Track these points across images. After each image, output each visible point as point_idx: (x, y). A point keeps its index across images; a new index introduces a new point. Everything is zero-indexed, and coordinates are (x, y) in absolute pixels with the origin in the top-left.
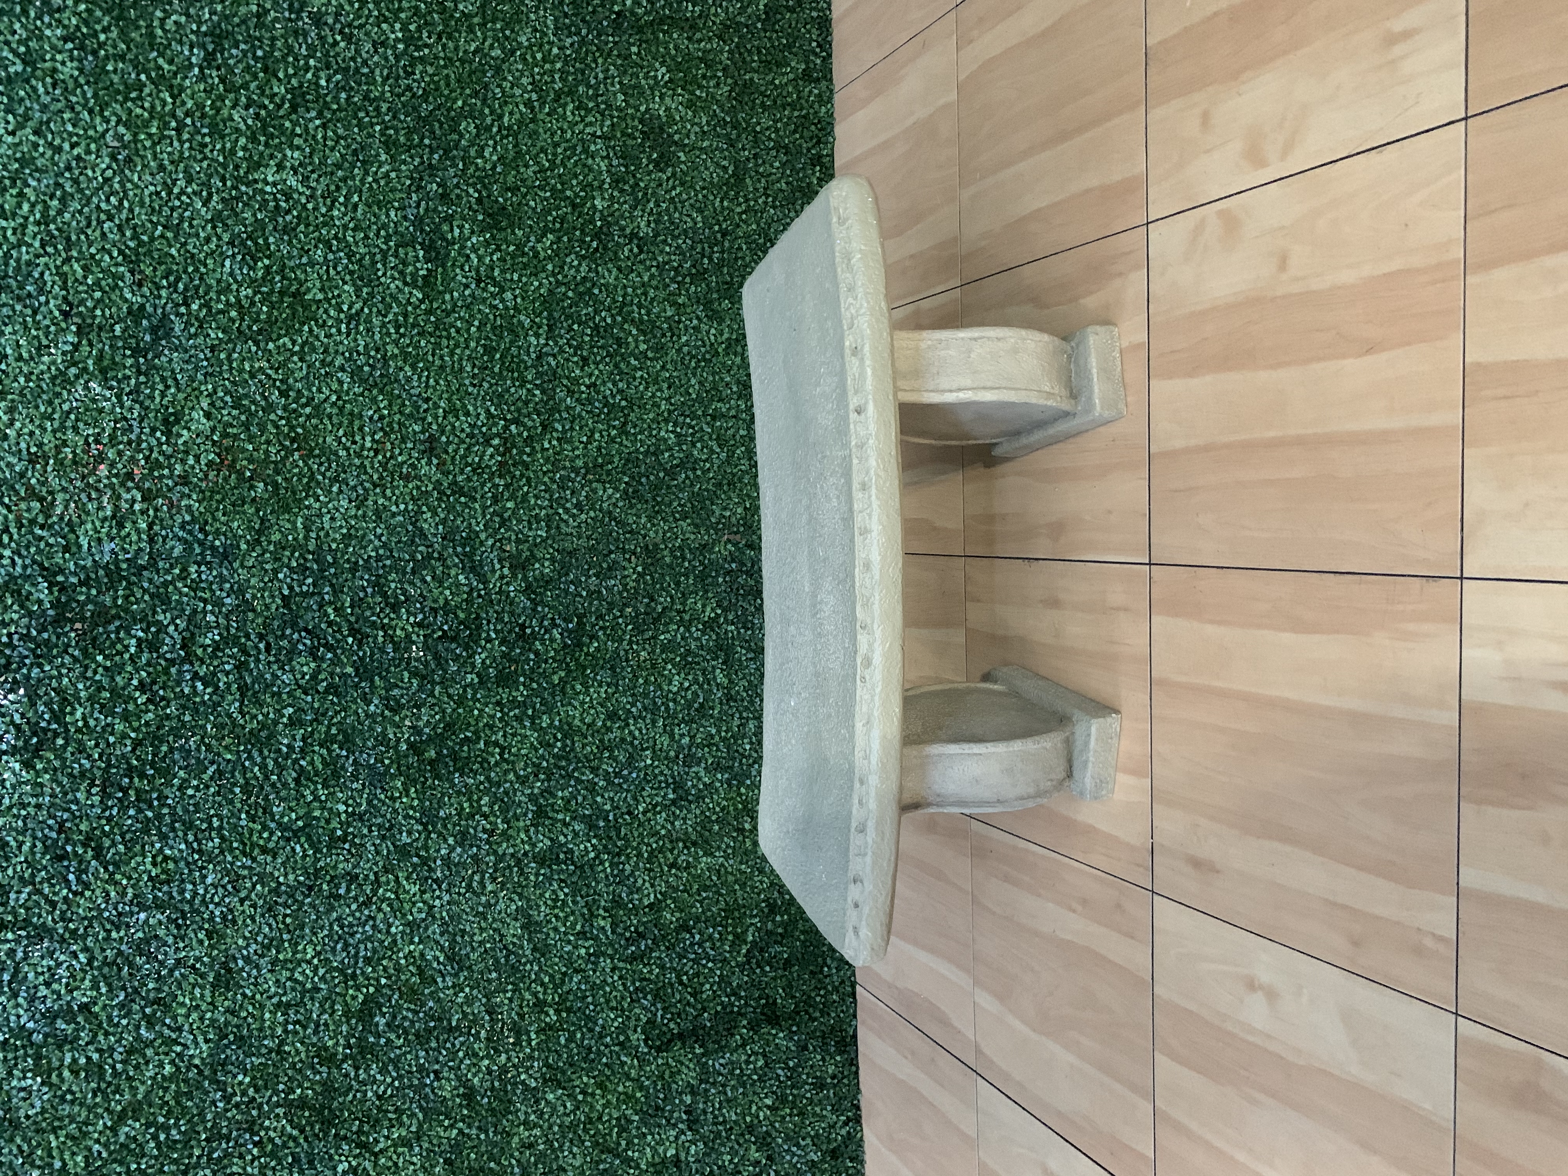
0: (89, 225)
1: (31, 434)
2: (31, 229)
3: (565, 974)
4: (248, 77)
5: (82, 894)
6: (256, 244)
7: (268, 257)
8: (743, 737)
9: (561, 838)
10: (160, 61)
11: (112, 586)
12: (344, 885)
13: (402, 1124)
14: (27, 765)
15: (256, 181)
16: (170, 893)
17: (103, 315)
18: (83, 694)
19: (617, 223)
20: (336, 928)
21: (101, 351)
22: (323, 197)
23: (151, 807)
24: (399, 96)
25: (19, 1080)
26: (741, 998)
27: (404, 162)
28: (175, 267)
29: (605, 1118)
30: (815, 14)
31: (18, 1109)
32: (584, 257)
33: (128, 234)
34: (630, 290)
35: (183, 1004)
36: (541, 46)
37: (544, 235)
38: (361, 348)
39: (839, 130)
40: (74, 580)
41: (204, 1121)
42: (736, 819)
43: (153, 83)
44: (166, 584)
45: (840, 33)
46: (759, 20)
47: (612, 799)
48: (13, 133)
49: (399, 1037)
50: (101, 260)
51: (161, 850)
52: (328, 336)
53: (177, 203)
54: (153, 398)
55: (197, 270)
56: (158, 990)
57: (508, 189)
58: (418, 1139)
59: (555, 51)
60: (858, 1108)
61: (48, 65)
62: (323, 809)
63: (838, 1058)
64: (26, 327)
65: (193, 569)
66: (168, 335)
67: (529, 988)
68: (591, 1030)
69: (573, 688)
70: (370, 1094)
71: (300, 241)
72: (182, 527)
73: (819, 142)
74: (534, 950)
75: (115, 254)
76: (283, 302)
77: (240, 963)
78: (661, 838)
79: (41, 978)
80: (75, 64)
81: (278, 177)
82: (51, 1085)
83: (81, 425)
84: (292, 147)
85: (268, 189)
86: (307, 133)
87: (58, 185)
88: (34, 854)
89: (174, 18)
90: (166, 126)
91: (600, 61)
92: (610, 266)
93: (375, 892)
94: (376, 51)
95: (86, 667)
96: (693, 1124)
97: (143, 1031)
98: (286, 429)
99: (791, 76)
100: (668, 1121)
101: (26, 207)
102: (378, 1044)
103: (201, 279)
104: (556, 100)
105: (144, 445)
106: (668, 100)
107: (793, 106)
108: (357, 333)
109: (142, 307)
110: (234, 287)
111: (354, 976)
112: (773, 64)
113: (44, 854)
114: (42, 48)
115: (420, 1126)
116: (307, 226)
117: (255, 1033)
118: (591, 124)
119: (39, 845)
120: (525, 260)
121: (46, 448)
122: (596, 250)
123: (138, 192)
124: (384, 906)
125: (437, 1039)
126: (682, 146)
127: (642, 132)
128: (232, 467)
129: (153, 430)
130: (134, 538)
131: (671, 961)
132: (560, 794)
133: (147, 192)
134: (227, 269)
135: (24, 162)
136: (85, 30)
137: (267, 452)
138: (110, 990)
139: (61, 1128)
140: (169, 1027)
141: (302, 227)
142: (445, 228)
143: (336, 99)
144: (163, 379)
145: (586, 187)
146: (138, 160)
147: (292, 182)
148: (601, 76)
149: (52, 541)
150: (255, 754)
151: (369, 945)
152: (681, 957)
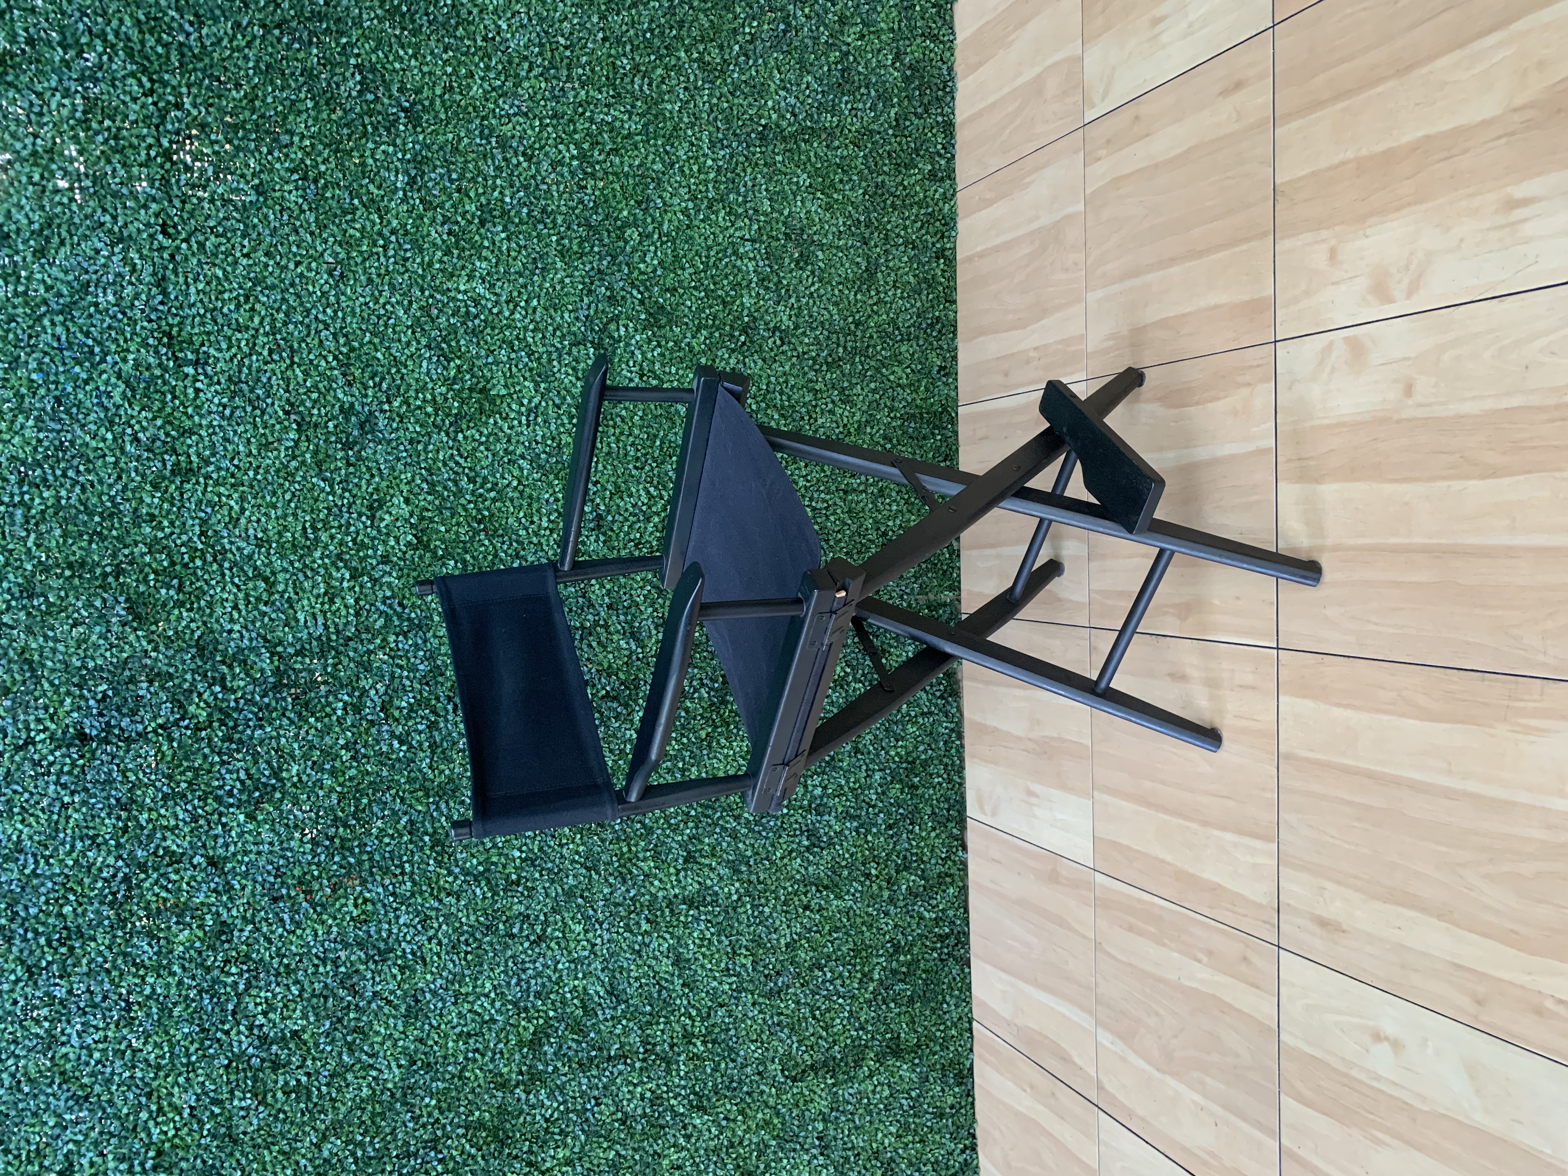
0: (308, 335)
1: (259, 521)
2: (262, 339)
3: (710, 1008)
4: (444, 198)
5: (294, 932)
6: (450, 346)
7: (459, 358)
8: (869, 788)
9: (709, 882)
10: (371, 187)
11: (322, 655)
12: (518, 925)
13: (566, 1145)
14: (251, 817)
15: (449, 290)
16: (368, 932)
17: (319, 415)
18: (297, 752)
19: (762, 318)
20: (510, 964)
21: (317, 445)
22: (507, 302)
23: (353, 854)
24: (574, 209)
25: (241, 1100)
26: (868, 1032)
27: (576, 268)
28: (380, 369)
29: (746, 1143)
30: (940, 119)
31: (237, 1126)
32: (733, 351)
33: (342, 341)
34: (773, 379)
35: (378, 1033)
36: (697, 158)
37: (698, 330)
38: (539, 438)
39: (963, 225)
40: (291, 650)
41: (395, 1140)
42: (864, 864)
43: (364, 206)
44: (369, 652)
45: (962, 136)
46: (890, 127)
47: (752, 845)
48: (247, 256)
49: (564, 1065)
50: (318, 366)
51: (361, 892)
52: (510, 428)
53: (382, 312)
54: (360, 487)
55: (398, 371)
56: (358, 1019)
57: (667, 290)
58: (580, 1159)
59: (710, 162)
60: (974, 1137)
61: (278, 194)
62: (500, 855)
63: (957, 1090)
64: (255, 426)
65: (392, 638)
66: (373, 432)
67: (678, 1021)
68: (733, 1061)
69: (718, 743)
70: (538, 1117)
71: (486, 343)
72: (384, 603)
73: (942, 237)
74: (683, 985)
75: (330, 359)
76: (471, 398)
77: (428, 996)
78: (797, 882)
79: (259, 1008)
80: (300, 192)
81: (468, 286)
82: (267, 1105)
83: (299, 511)
84: (479, 258)
85: (460, 297)
86: (494, 244)
87: (283, 299)
88: (254, 896)
89: (383, 147)
90: (375, 245)
91: (749, 170)
92: (756, 357)
93: (544, 930)
94: (554, 170)
95: (300, 728)
96: (824, 1149)
97: (345, 1058)
98: (474, 513)
99: (919, 177)
100: (802, 1146)
101: (257, 320)
102: (546, 1072)
103: (402, 378)
104: (710, 207)
105: (352, 529)
106: (808, 204)
107: (920, 204)
108: (536, 424)
109: (352, 405)
110: (430, 385)
111: (526, 1009)
112: (903, 166)
113: (263, 896)
114: (272, 180)
115: (583, 1147)
116: (493, 329)
117: (441, 1060)
118: (741, 228)
119: (259, 888)
120: (681, 354)
121: (271, 533)
122: (744, 343)
123: (350, 303)
124: (553, 945)
125: (597, 1066)
126: (821, 246)
127: (785, 234)
128: (426, 547)
129: (360, 515)
130: (344, 613)
131: (806, 996)
132: (707, 840)
133: (358, 303)
134: (424, 369)
135: (256, 282)
136: (308, 162)
137: (457, 533)
138: (317, 1020)
139: (273, 1144)
140: (367, 1054)
141: (489, 330)
142: (612, 327)
143: (519, 212)
144: (369, 469)
145: (737, 285)
146: (351, 275)
147: (480, 290)
148: (750, 184)
149: (273, 616)
150: (443, 806)
151: (539, 981)
152: (814, 993)
